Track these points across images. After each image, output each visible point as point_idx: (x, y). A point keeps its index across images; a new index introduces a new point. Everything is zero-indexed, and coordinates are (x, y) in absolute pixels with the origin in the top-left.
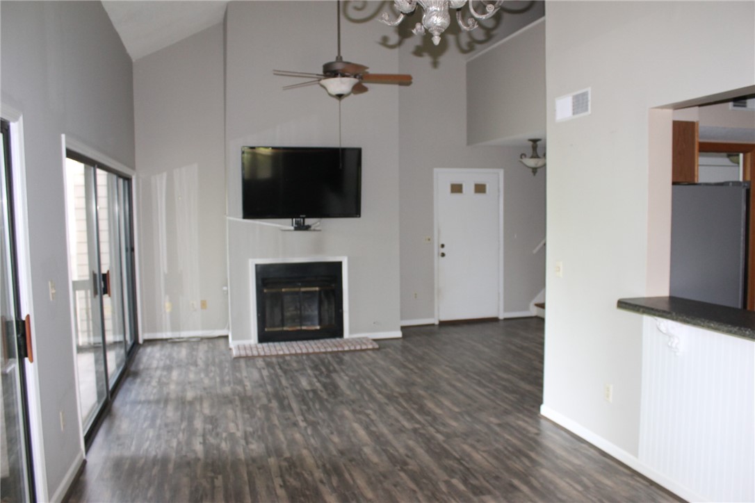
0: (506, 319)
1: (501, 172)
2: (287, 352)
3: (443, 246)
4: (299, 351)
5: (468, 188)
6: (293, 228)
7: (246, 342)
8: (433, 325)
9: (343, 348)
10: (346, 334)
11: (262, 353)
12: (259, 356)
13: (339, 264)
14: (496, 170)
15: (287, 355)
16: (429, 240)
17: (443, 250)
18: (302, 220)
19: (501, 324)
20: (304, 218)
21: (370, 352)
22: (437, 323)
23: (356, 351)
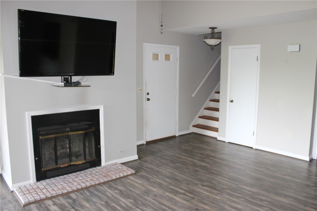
0: (179, 136)
1: (178, 48)
2: (70, 190)
3: (148, 94)
4: (79, 187)
5: (162, 57)
6: (63, 84)
7: (26, 183)
8: (143, 144)
9: (112, 178)
10: (103, 163)
11: (49, 195)
12: (47, 198)
13: (97, 111)
14: (174, 47)
15: (71, 192)
16: (141, 90)
17: (148, 97)
18: (69, 78)
19: (177, 139)
20: (71, 76)
21: (131, 177)
22: (145, 143)
23: (120, 178)
